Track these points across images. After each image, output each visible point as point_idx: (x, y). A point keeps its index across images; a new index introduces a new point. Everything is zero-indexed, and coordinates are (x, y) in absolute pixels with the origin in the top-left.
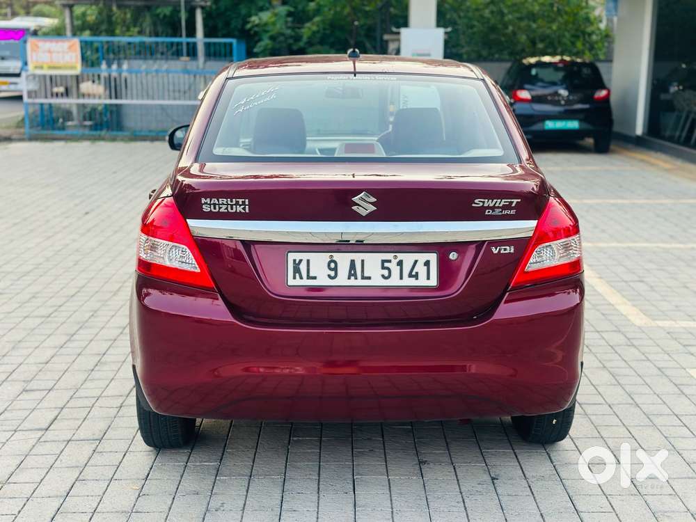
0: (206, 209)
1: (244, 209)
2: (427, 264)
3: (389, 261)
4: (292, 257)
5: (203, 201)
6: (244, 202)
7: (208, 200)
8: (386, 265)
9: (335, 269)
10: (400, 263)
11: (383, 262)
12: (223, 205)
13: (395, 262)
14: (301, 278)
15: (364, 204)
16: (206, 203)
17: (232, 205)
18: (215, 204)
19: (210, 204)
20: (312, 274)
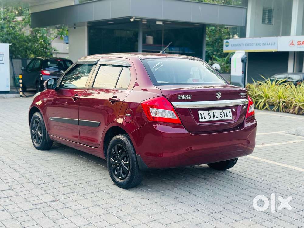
0: (179, 98)
1: (190, 98)
2: (229, 112)
3: (221, 112)
4: (200, 112)
5: (178, 96)
6: (190, 96)
7: (180, 96)
8: (221, 113)
9: (210, 116)
10: (224, 113)
11: (220, 112)
12: (184, 97)
13: (223, 112)
14: (203, 119)
15: (219, 95)
16: (179, 97)
17: (187, 97)
18: (182, 97)
19: (180, 97)
20: (205, 118)
